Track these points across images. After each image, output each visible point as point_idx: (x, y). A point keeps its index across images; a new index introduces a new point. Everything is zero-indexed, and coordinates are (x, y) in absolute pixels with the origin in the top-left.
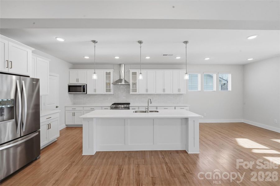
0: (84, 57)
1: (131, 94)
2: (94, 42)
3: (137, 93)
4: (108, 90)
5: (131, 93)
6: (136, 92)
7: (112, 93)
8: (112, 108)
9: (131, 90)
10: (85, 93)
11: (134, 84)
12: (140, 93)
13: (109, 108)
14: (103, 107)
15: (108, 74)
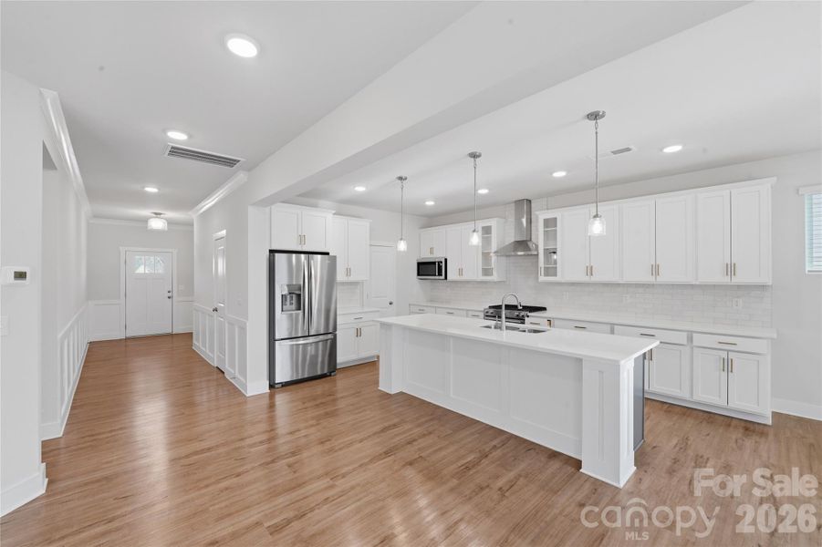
1: (539, 282)
2: (400, 178)
3: (557, 279)
4: (487, 271)
5: (542, 278)
6: (556, 275)
7: (495, 277)
8: (487, 316)
9: (540, 272)
10: (443, 277)
11: (553, 253)
12: (568, 278)
13: (482, 315)
14: (470, 313)
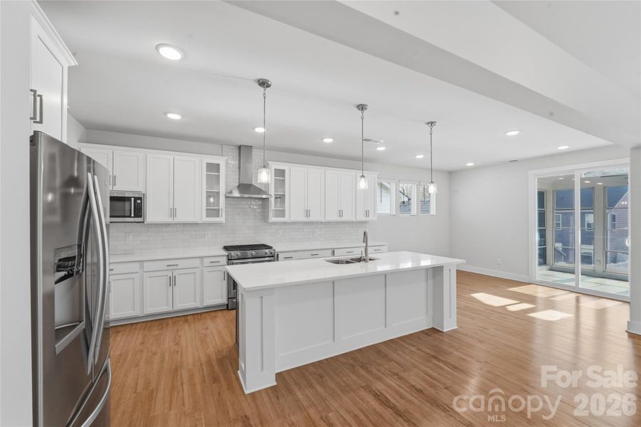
0: (166, 114)
1: (272, 223)
3: (286, 219)
4: (213, 212)
5: (272, 219)
6: (284, 216)
7: (222, 219)
8: (231, 260)
9: (271, 214)
10: (142, 219)
11: (280, 198)
12: (293, 219)
13: (224, 259)
15: (213, 168)
